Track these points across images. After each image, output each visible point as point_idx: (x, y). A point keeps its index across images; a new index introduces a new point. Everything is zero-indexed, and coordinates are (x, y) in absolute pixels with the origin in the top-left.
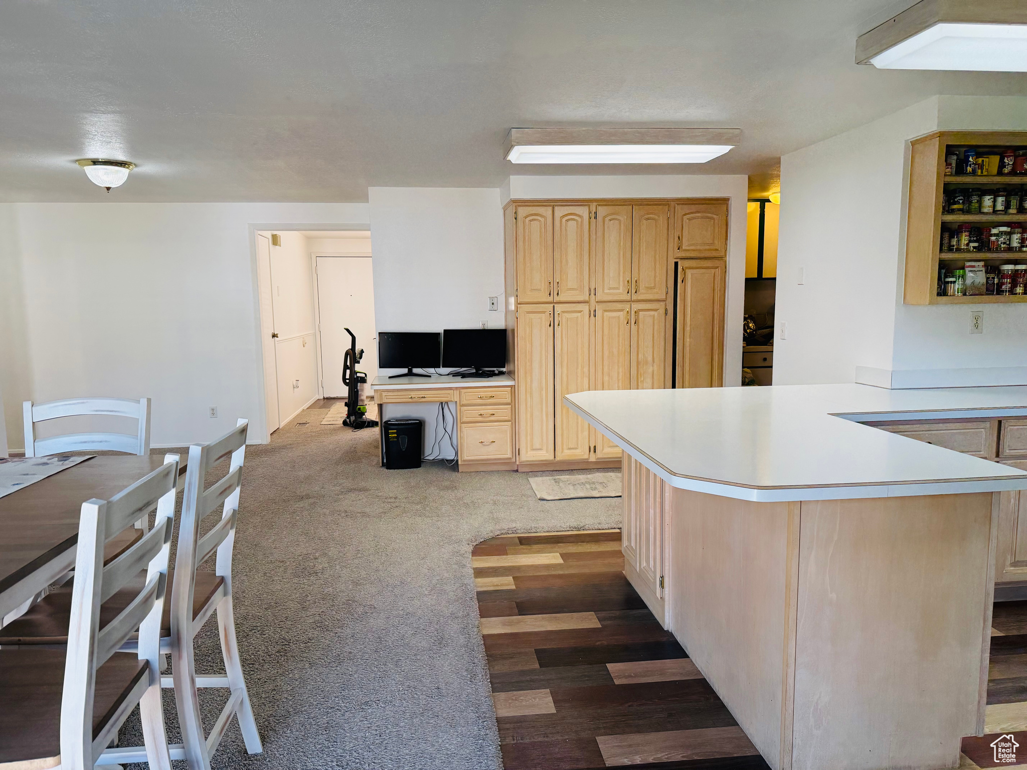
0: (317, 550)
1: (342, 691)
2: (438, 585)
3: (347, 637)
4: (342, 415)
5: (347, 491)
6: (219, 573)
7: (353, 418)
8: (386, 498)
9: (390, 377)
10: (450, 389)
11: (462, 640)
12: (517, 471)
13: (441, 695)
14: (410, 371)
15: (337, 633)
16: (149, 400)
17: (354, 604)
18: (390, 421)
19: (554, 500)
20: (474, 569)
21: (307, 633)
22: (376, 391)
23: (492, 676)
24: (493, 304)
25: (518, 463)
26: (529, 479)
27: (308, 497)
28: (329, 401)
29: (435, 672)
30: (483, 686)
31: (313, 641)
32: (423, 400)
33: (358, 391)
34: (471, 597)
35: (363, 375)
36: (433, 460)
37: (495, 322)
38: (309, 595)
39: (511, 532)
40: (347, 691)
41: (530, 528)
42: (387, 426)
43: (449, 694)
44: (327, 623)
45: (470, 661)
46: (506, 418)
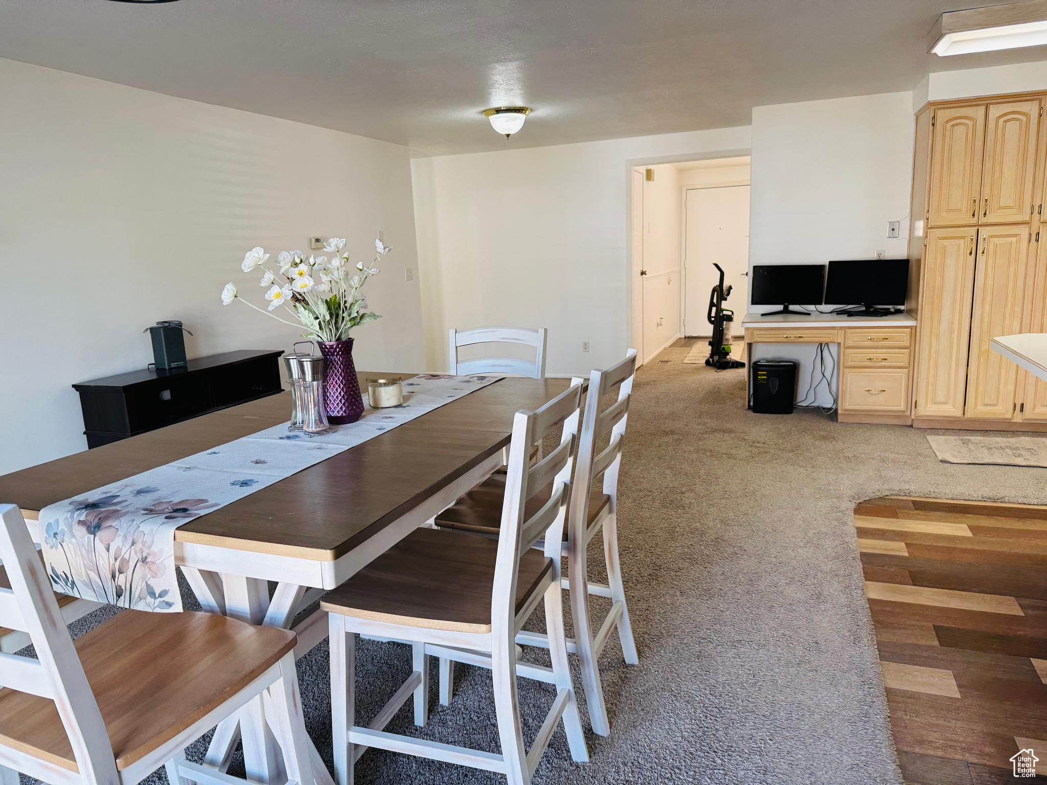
0: (683, 485)
1: (714, 625)
2: (814, 539)
3: (717, 574)
4: (704, 355)
5: (711, 431)
6: (606, 491)
7: (716, 358)
8: (753, 443)
9: (763, 315)
10: (834, 328)
11: (843, 599)
12: (911, 426)
13: (820, 651)
14: (786, 308)
15: (706, 568)
16: (546, 330)
17: (723, 543)
18: (759, 362)
19: (961, 464)
20: (857, 528)
21: (676, 562)
22: (747, 329)
23: (879, 643)
24: (893, 230)
25: (913, 417)
26: (927, 436)
27: (673, 432)
28: (690, 340)
29: (813, 626)
30: (868, 652)
31: (683, 571)
32: (801, 340)
33: (723, 330)
34: (854, 556)
35: (730, 313)
36: (806, 407)
37: (895, 251)
38: (677, 526)
39: (904, 494)
40: (718, 626)
41: (929, 493)
42: (756, 367)
43: (829, 651)
44: (697, 557)
45: (853, 622)
46: (902, 364)
